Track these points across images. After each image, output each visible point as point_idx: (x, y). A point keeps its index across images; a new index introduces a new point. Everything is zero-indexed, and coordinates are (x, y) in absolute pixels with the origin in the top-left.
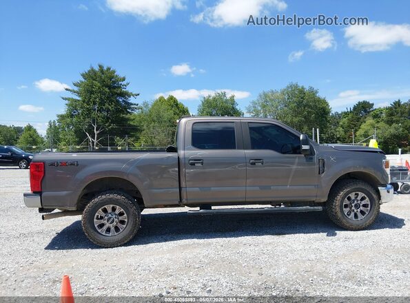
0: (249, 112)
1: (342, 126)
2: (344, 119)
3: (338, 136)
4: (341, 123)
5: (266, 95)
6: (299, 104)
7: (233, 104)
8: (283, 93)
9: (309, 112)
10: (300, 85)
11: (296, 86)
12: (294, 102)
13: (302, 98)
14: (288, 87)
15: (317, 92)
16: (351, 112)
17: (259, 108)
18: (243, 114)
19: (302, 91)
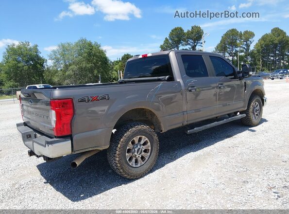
0: (51, 59)
1: (115, 70)
2: (117, 66)
3: (114, 77)
4: (115, 68)
5: (63, 46)
6: (89, 54)
7: (36, 52)
8: (77, 45)
9: (97, 60)
10: (88, 40)
11: (85, 40)
12: (85, 53)
13: (91, 50)
14: (79, 41)
15: (100, 46)
16: (120, 61)
17: (59, 56)
18: (46, 61)
19: (90, 45)
